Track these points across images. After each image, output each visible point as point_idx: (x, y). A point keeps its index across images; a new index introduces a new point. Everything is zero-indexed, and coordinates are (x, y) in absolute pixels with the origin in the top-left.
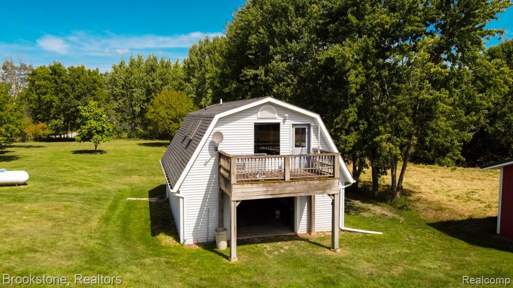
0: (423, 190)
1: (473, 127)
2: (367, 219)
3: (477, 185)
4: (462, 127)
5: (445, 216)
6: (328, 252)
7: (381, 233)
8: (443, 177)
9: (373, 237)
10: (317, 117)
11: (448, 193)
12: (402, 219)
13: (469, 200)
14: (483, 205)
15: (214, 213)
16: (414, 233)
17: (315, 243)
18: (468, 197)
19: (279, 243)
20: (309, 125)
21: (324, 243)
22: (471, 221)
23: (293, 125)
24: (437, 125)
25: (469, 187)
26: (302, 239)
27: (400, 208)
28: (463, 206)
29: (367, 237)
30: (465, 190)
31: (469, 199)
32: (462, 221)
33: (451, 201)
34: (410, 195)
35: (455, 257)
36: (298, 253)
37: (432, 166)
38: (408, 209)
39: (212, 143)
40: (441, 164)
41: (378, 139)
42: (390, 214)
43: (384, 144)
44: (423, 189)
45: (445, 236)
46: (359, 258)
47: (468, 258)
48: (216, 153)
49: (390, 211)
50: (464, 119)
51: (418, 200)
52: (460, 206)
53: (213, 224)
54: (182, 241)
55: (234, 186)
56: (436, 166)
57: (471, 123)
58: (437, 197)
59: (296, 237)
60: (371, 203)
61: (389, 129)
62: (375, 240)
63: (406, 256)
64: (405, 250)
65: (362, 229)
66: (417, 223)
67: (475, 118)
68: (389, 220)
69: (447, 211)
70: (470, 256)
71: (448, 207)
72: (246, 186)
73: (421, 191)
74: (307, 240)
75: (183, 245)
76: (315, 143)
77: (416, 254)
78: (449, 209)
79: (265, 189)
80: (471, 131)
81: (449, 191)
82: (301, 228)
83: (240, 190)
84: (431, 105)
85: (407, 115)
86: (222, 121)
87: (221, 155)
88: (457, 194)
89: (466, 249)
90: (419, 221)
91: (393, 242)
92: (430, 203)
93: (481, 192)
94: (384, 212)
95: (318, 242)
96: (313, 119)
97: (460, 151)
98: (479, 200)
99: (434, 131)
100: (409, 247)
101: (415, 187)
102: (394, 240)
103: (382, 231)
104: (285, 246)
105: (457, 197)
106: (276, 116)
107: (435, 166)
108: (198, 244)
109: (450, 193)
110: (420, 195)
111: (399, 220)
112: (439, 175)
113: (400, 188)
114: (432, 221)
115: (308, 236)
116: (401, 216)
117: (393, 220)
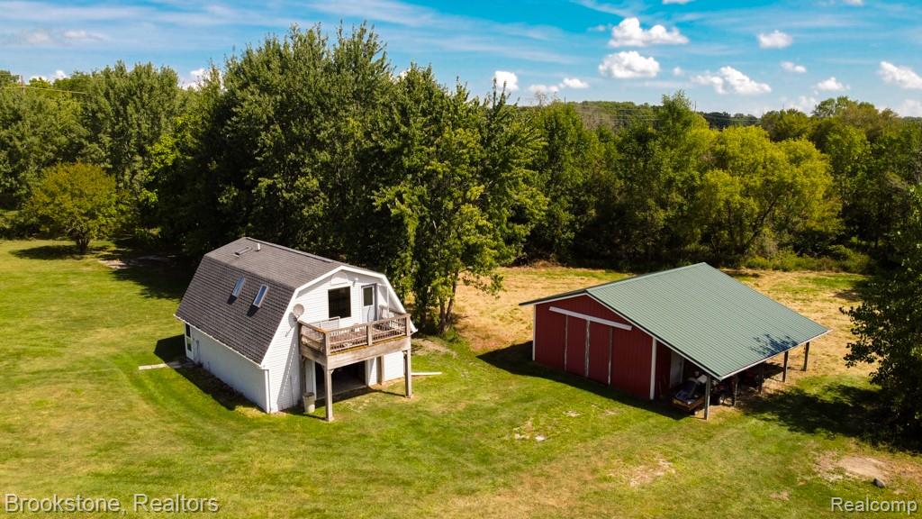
0: (469, 313)
2: (424, 358)
5: (492, 346)
6: (404, 400)
7: (440, 373)
9: (435, 379)
10: (383, 277)
11: (493, 314)
12: (454, 353)
13: (512, 321)
14: (525, 326)
16: (467, 367)
17: (388, 393)
18: (512, 317)
19: (358, 398)
20: (375, 285)
21: (397, 391)
23: (362, 287)
26: (376, 391)
27: (451, 341)
28: (507, 331)
29: (430, 379)
31: (513, 319)
32: (507, 348)
33: (496, 325)
34: (457, 323)
35: (502, 388)
36: (379, 405)
38: (458, 342)
39: (291, 314)
42: (443, 350)
44: (469, 311)
45: (494, 368)
46: (430, 401)
47: (511, 387)
49: (442, 345)
51: (466, 327)
52: (505, 331)
54: (268, 411)
55: (329, 358)
58: (483, 322)
59: (368, 390)
62: (437, 381)
63: (466, 391)
64: (463, 388)
65: (423, 371)
66: (465, 354)
68: (443, 356)
69: (493, 337)
70: (512, 385)
71: (495, 333)
72: (338, 356)
73: (466, 314)
74: (380, 391)
75: (269, 414)
76: (381, 300)
77: (472, 390)
78: (495, 336)
81: (494, 310)
82: (372, 381)
83: (333, 360)
86: (301, 293)
87: (300, 325)
88: (501, 314)
89: (509, 379)
90: (470, 354)
91: (452, 380)
92: (477, 330)
94: (437, 348)
95: (390, 391)
96: (379, 279)
98: (521, 319)
100: (466, 384)
101: (460, 309)
102: (452, 378)
103: (440, 371)
104: (365, 399)
105: (502, 319)
106: (347, 281)
108: (283, 411)
109: (495, 313)
110: (467, 320)
111: (452, 355)
114: (481, 353)
115: (379, 387)
116: (453, 350)
117: (447, 356)
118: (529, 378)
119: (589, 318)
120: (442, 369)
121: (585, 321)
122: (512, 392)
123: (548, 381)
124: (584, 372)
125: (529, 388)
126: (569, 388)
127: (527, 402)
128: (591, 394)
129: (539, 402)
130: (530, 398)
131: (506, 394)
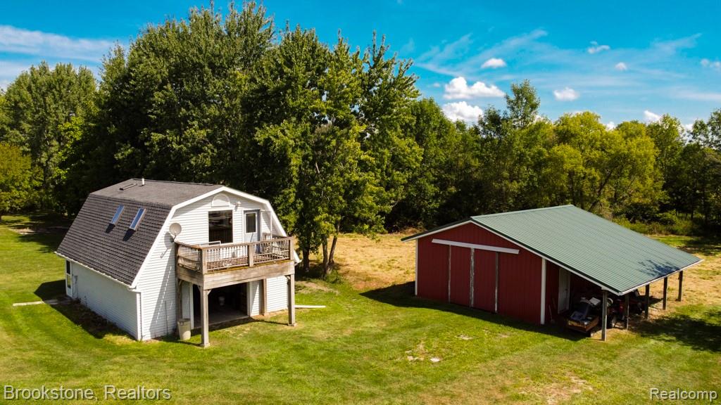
0: (349, 263)
1: (393, 201)
2: (307, 296)
3: (395, 252)
4: (383, 202)
5: (373, 286)
6: (288, 328)
7: (324, 307)
9: (318, 311)
10: (266, 202)
11: (372, 263)
12: (337, 292)
13: (390, 269)
14: (402, 272)
15: (171, 306)
16: (351, 302)
17: (271, 322)
18: (390, 265)
19: (239, 327)
20: (258, 211)
21: (279, 321)
22: (395, 287)
23: (245, 212)
24: (364, 201)
25: (389, 255)
26: (258, 321)
27: (333, 282)
28: (387, 275)
29: (314, 311)
30: (386, 259)
31: (391, 267)
32: (388, 288)
33: (375, 271)
34: (339, 269)
35: (388, 317)
36: (261, 332)
38: (340, 282)
39: (168, 234)
41: (317, 219)
42: (326, 289)
43: (323, 224)
44: (349, 261)
45: (377, 303)
46: (314, 328)
47: (397, 316)
48: (171, 244)
49: (325, 286)
50: (385, 195)
51: (347, 272)
52: (384, 275)
53: (171, 316)
54: (139, 338)
55: (205, 276)
57: (391, 198)
58: (363, 268)
59: (250, 320)
60: (305, 280)
61: (326, 209)
62: (321, 312)
63: (351, 322)
64: (348, 318)
65: (306, 305)
66: (349, 293)
67: (394, 195)
68: (326, 294)
69: (374, 280)
70: (398, 315)
71: (375, 277)
72: (216, 275)
73: (347, 263)
74: (263, 321)
75: (141, 341)
76: (264, 228)
77: (357, 319)
78: (375, 278)
79: (233, 276)
80: (391, 204)
81: (372, 261)
82: (254, 311)
83: (211, 280)
84: (361, 185)
85: (340, 194)
86: (179, 212)
87: (177, 246)
88: (379, 264)
89: (394, 310)
90: (353, 292)
91: (336, 312)
92: (358, 274)
93: (400, 260)
94: (319, 288)
95: (272, 321)
96: (262, 204)
97: (383, 224)
98: (398, 267)
99: (361, 207)
100: (350, 314)
101: (341, 260)
102: (336, 310)
103: (323, 305)
104: (247, 328)
105: (380, 267)
106: (229, 203)
108: (156, 338)
109: (374, 263)
110: (348, 267)
111: (335, 294)
113: (332, 264)
114: (364, 291)
115: (261, 317)
116: (336, 289)
117: (330, 293)
118: (414, 309)
119: (473, 246)
120: (326, 303)
121: (469, 249)
122: (398, 320)
123: (433, 311)
124: (470, 301)
125: (416, 316)
126: (456, 316)
127: (415, 328)
128: (481, 321)
129: (428, 328)
130: (418, 325)
131: (393, 322)
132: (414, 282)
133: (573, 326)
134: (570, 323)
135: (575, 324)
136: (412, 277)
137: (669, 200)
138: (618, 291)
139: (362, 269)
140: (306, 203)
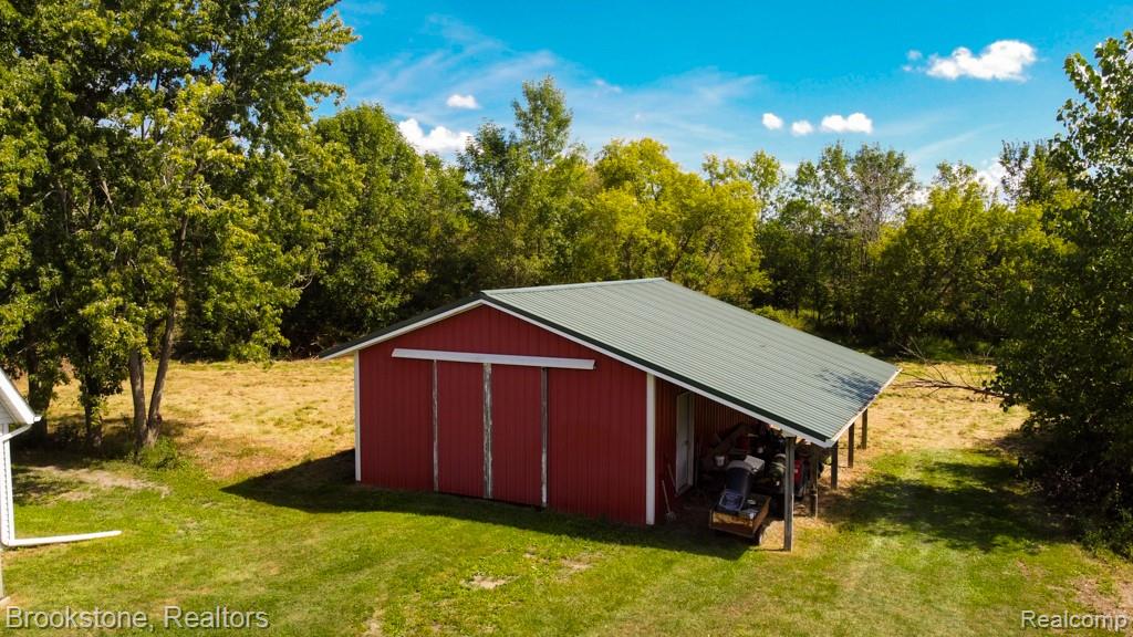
0: (208, 419)
1: (299, 277)
2: (79, 506)
3: (314, 392)
4: (279, 277)
5: (258, 467)
7: (116, 533)
8: (247, 386)
9: (98, 547)
11: (260, 418)
12: (165, 489)
13: (301, 426)
14: (329, 430)
16: (195, 514)
18: (300, 419)
22: (309, 466)
24: (228, 274)
25: (299, 399)
27: (159, 466)
28: (291, 438)
29: (83, 550)
30: (293, 406)
31: (302, 423)
32: (293, 470)
33: (268, 432)
34: (180, 434)
35: (285, 546)
37: (223, 364)
38: (176, 465)
40: (241, 358)
41: (89, 309)
42: (135, 485)
44: (207, 414)
45: (263, 507)
47: (309, 542)
49: (136, 477)
50: (281, 260)
51: (199, 441)
52: (286, 440)
56: (231, 363)
57: (295, 268)
58: (239, 429)
60: (87, 465)
61: (117, 286)
62: (103, 551)
63: (182, 569)
64: (179, 558)
65: (66, 532)
66: (197, 491)
67: (302, 259)
68: (134, 497)
69: (261, 454)
70: (312, 537)
71: (263, 445)
73: (202, 420)
77: (203, 560)
78: (265, 449)
80: (298, 284)
81: (262, 412)
84: (214, 229)
85: (162, 252)
88: (277, 417)
89: (303, 525)
90: (205, 486)
91: (148, 546)
92: (225, 443)
93: (322, 407)
97: (277, 325)
98: (319, 422)
99: (221, 287)
100: (187, 548)
101: (189, 414)
102: (151, 540)
103: (118, 528)
105: (279, 423)
107: (229, 364)
109: (264, 417)
110: (202, 429)
111: (159, 494)
112: (239, 381)
113: (155, 422)
114: (231, 482)
116: (162, 483)
117: (144, 495)
118: (354, 516)
119: (489, 359)
120: (130, 521)
121: (479, 366)
122: (314, 552)
123: (400, 516)
124: (483, 485)
125: (358, 536)
126: (457, 524)
127: (358, 569)
128: (514, 531)
129: (391, 566)
130: (366, 560)
131: (299, 560)
132: (352, 452)
133: (723, 524)
134: (716, 518)
135: (728, 519)
136: (349, 440)
137: (770, 286)
138: (823, 438)
139: (237, 430)
140: (68, 274)
